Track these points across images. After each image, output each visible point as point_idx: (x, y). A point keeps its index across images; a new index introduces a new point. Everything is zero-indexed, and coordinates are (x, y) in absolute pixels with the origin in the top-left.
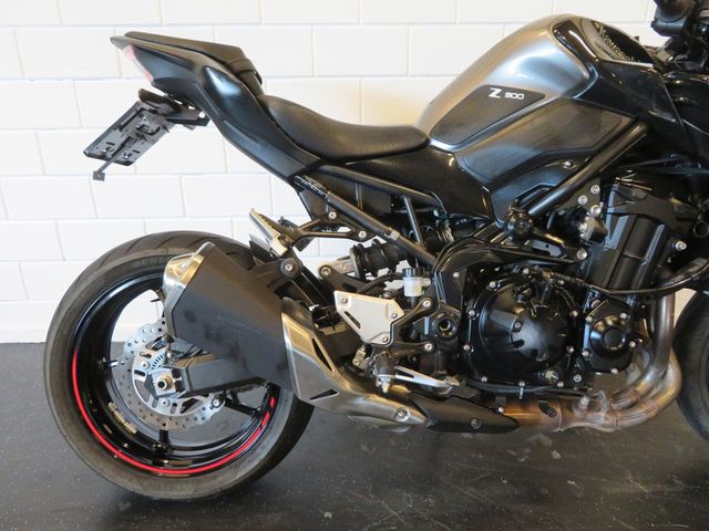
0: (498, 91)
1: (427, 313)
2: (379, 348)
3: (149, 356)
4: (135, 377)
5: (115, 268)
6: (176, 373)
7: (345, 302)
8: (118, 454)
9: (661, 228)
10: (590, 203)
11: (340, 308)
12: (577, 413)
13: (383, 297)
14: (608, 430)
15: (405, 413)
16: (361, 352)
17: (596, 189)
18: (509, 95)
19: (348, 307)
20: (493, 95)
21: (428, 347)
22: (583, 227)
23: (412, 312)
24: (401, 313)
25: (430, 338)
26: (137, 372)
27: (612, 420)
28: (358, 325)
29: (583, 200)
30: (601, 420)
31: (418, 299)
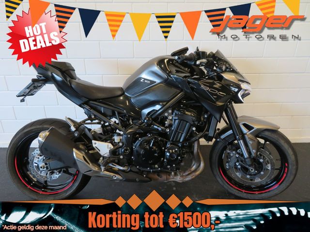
0: (143, 79)
1: (121, 147)
2: (106, 157)
3: (39, 158)
4: (35, 164)
5: (27, 132)
6: (46, 164)
8: (29, 187)
9: (188, 124)
10: (169, 115)
11: (94, 146)
12: (171, 177)
13: (108, 142)
14: (181, 182)
15: (116, 176)
16: (101, 158)
17: (170, 111)
18: (146, 81)
19: (96, 145)
20: (141, 81)
21: (121, 157)
22: (166, 122)
23: (116, 147)
24: (112, 147)
25: (122, 155)
26: (35, 163)
27: (181, 179)
28: (100, 151)
29: (166, 114)
30: (178, 179)
31: (119, 143)
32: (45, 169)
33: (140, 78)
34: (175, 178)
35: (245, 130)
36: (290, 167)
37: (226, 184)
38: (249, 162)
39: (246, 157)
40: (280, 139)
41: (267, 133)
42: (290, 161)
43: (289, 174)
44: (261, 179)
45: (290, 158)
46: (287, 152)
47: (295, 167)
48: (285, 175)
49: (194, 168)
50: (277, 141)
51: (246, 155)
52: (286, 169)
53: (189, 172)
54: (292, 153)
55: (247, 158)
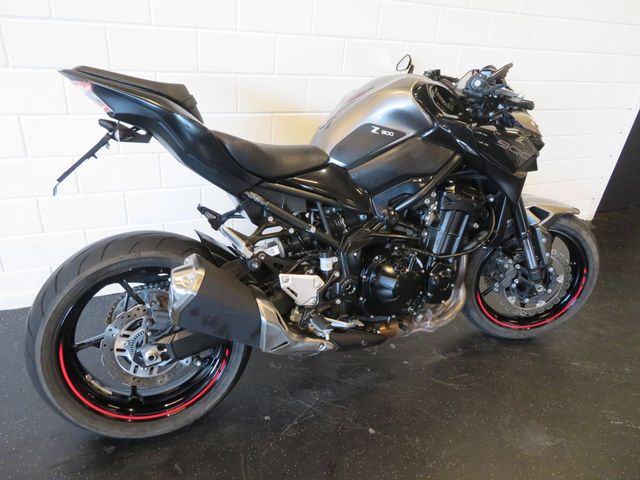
0: (377, 129)
1: (338, 279)
2: (309, 309)
3: (127, 336)
4: (117, 354)
7: (287, 281)
9: (467, 217)
10: (431, 202)
11: (283, 286)
12: (416, 324)
13: (308, 274)
15: (324, 345)
17: (434, 195)
18: (384, 132)
19: (288, 284)
20: (374, 131)
21: (338, 302)
22: (427, 218)
23: (329, 282)
24: (322, 283)
25: (339, 297)
26: (118, 350)
28: (296, 295)
29: (427, 201)
30: (428, 326)
31: (331, 273)
32: (159, 360)
33: (369, 126)
34: (422, 325)
35: (533, 219)
36: (590, 274)
38: (536, 275)
39: (532, 267)
42: (591, 266)
43: (587, 286)
50: (578, 233)
51: (533, 264)
52: (584, 278)
55: (534, 270)
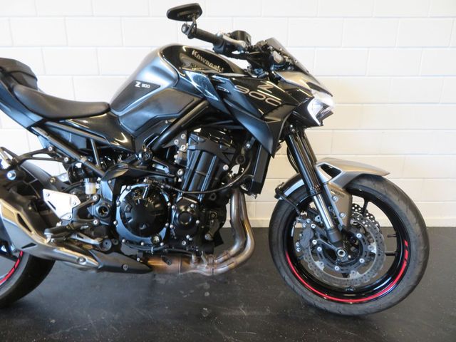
0: (139, 83)
1: (95, 203)
9: (214, 158)
10: (181, 143)
11: (46, 199)
12: (192, 265)
14: (208, 275)
15: (85, 260)
17: (183, 136)
18: (143, 85)
19: (50, 199)
20: (137, 85)
21: (95, 222)
22: (176, 156)
23: (85, 203)
24: (79, 203)
25: (96, 218)
27: (210, 269)
28: (55, 209)
29: (176, 142)
30: (204, 269)
31: (92, 195)
34: (198, 267)
35: (325, 177)
36: (413, 247)
37: (299, 284)
38: (334, 237)
39: (328, 227)
40: (390, 193)
41: (365, 183)
42: (412, 239)
43: (412, 263)
44: (361, 273)
45: (412, 229)
46: (406, 217)
47: (422, 248)
48: (405, 265)
49: (235, 249)
50: (385, 197)
51: (329, 224)
52: (407, 252)
53: (226, 257)
54: (415, 220)
55: (331, 230)
